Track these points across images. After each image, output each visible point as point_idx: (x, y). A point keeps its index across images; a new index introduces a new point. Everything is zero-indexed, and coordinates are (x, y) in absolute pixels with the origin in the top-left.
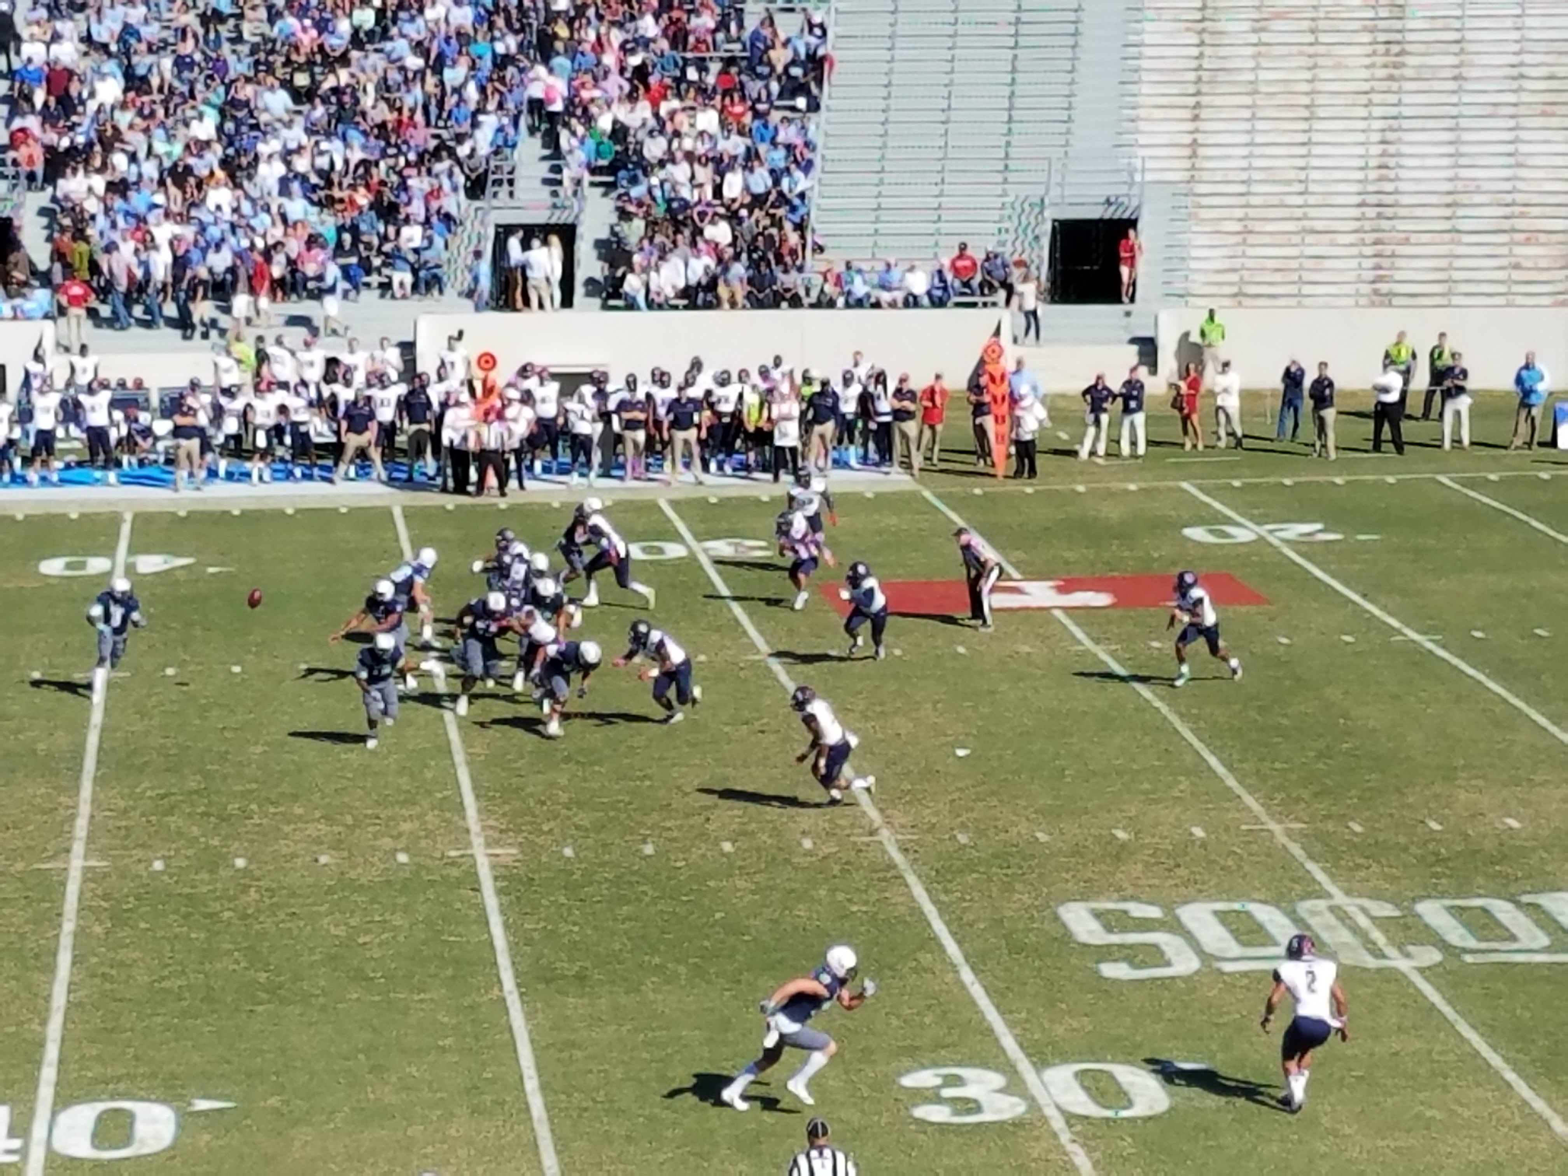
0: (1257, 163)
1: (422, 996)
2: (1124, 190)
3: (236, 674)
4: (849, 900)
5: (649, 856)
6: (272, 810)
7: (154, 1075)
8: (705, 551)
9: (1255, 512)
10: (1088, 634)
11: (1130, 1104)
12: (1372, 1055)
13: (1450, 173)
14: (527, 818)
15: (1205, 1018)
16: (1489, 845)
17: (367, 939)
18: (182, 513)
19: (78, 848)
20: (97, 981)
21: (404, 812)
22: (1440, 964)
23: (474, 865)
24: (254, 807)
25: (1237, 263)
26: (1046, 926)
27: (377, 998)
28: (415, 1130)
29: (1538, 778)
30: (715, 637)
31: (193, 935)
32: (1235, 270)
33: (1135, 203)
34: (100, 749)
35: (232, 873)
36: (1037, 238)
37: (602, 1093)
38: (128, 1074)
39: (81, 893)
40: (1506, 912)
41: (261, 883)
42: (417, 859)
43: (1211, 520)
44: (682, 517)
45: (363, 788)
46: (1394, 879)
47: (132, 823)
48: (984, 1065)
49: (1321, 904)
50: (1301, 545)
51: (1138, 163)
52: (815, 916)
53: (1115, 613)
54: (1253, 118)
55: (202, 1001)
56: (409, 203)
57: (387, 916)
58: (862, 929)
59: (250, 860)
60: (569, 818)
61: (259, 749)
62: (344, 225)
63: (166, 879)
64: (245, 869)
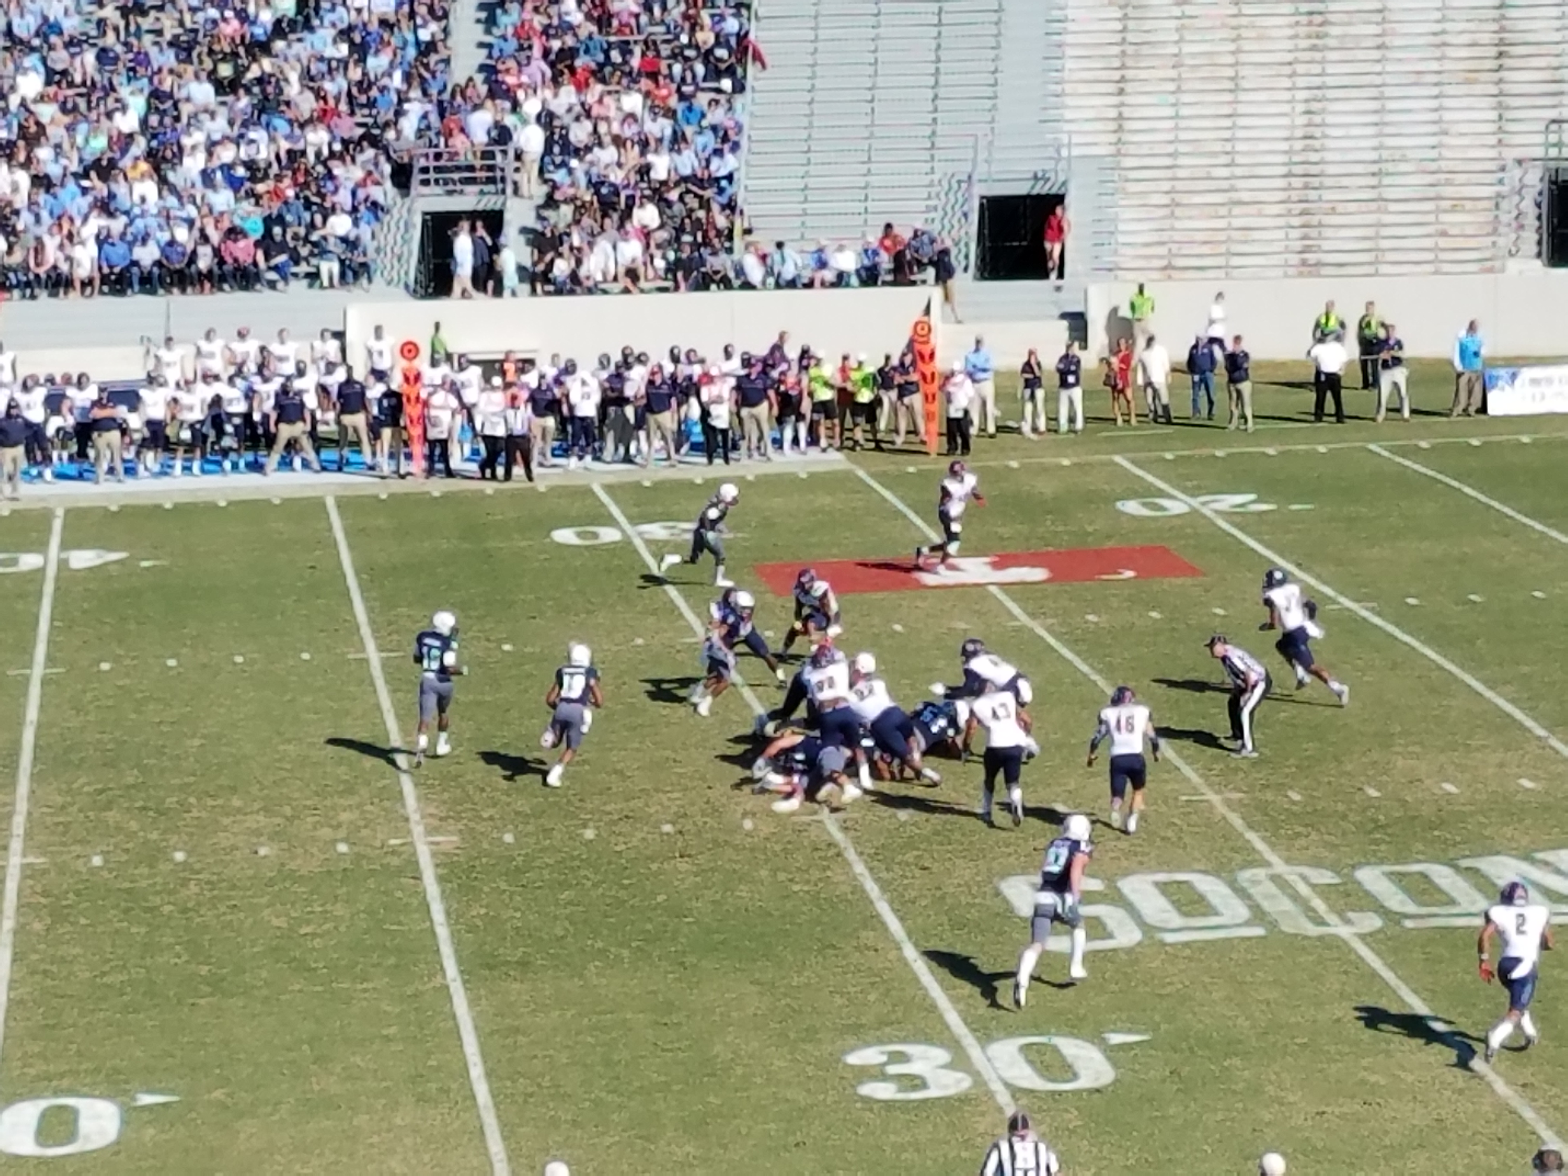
0: (1183, 136)
1: (365, 985)
2: (1049, 165)
3: (171, 668)
4: (791, 880)
5: (591, 841)
6: (210, 802)
7: (97, 1070)
8: (640, 534)
9: (1189, 484)
10: (1025, 610)
11: (1075, 1076)
12: (1314, 1022)
13: (1375, 142)
14: (469, 806)
15: (1148, 989)
16: (1425, 811)
17: (309, 929)
18: (114, 508)
19: (16, 845)
20: (38, 978)
21: (342, 801)
22: (1380, 931)
23: (414, 854)
24: (192, 800)
25: (1165, 236)
26: (988, 902)
27: (319, 989)
28: (361, 1120)
29: (1473, 743)
30: (651, 620)
31: (134, 930)
32: (1162, 243)
33: (1061, 178)
34: (36, 746)
35: (171, 867)
36: (965, 215)
37: (547, 1078)
38: (70, 1071)
39: (20, 890)
40: (1446, 877)
41: (200, 876)
42: (356, 849)
43: (1145, 493)
44: (617, 502)
45: (301, 780)
46: (1334, 847)
47: (69, 819)
48: (929, 1040)
49: (1261, 873)
50: (1234, 516)
51: (1065, 139)
52: (757, 896)
53: (1051, 588)
54: (1179, 90)
55: (145, 994)
56: (336, 191)
57: (329, 907)
58: (805, 909)
59: (189, 853)
60: (509, 804)
61: (197, 742)
62: (270, 216)
63: (105, 874)
64: (185, 863)
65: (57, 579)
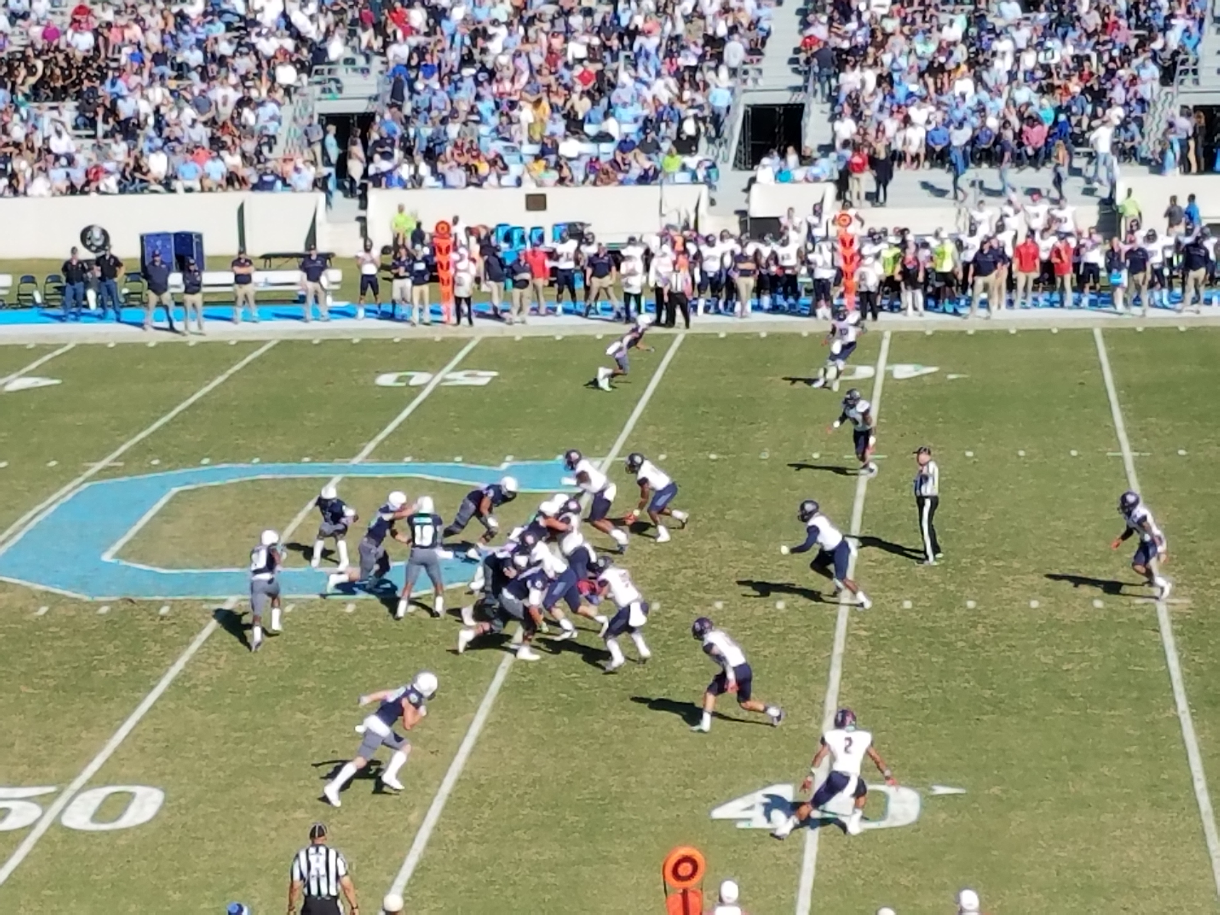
1: (1113, 713)
3: (970, 458)
6: (996, 564)
7: (903, 765)
14: (1200, 576)
17: (1070, 666)
18: (929, 333)
20: (861, 692)
21: (1100, 568)
23: (1154, 612)
24: (982, 561)
27: (1077, 713)
28: (1107, 817)
31: (934, 659)
34: (864, 514)
35: (964, 612)
39: (849, 624)
41: (987, 621)
42: (1109, 606)
45: (1067, 549)
47: (886, 572)
55: (941, 709)
56: (1112, 89)
57: (1086, 649)
59: (979, 602)
61: (987, 516)
62: (1060, 107)
63: (913, 615)
64: (974, 610)
65: (884, 386)
